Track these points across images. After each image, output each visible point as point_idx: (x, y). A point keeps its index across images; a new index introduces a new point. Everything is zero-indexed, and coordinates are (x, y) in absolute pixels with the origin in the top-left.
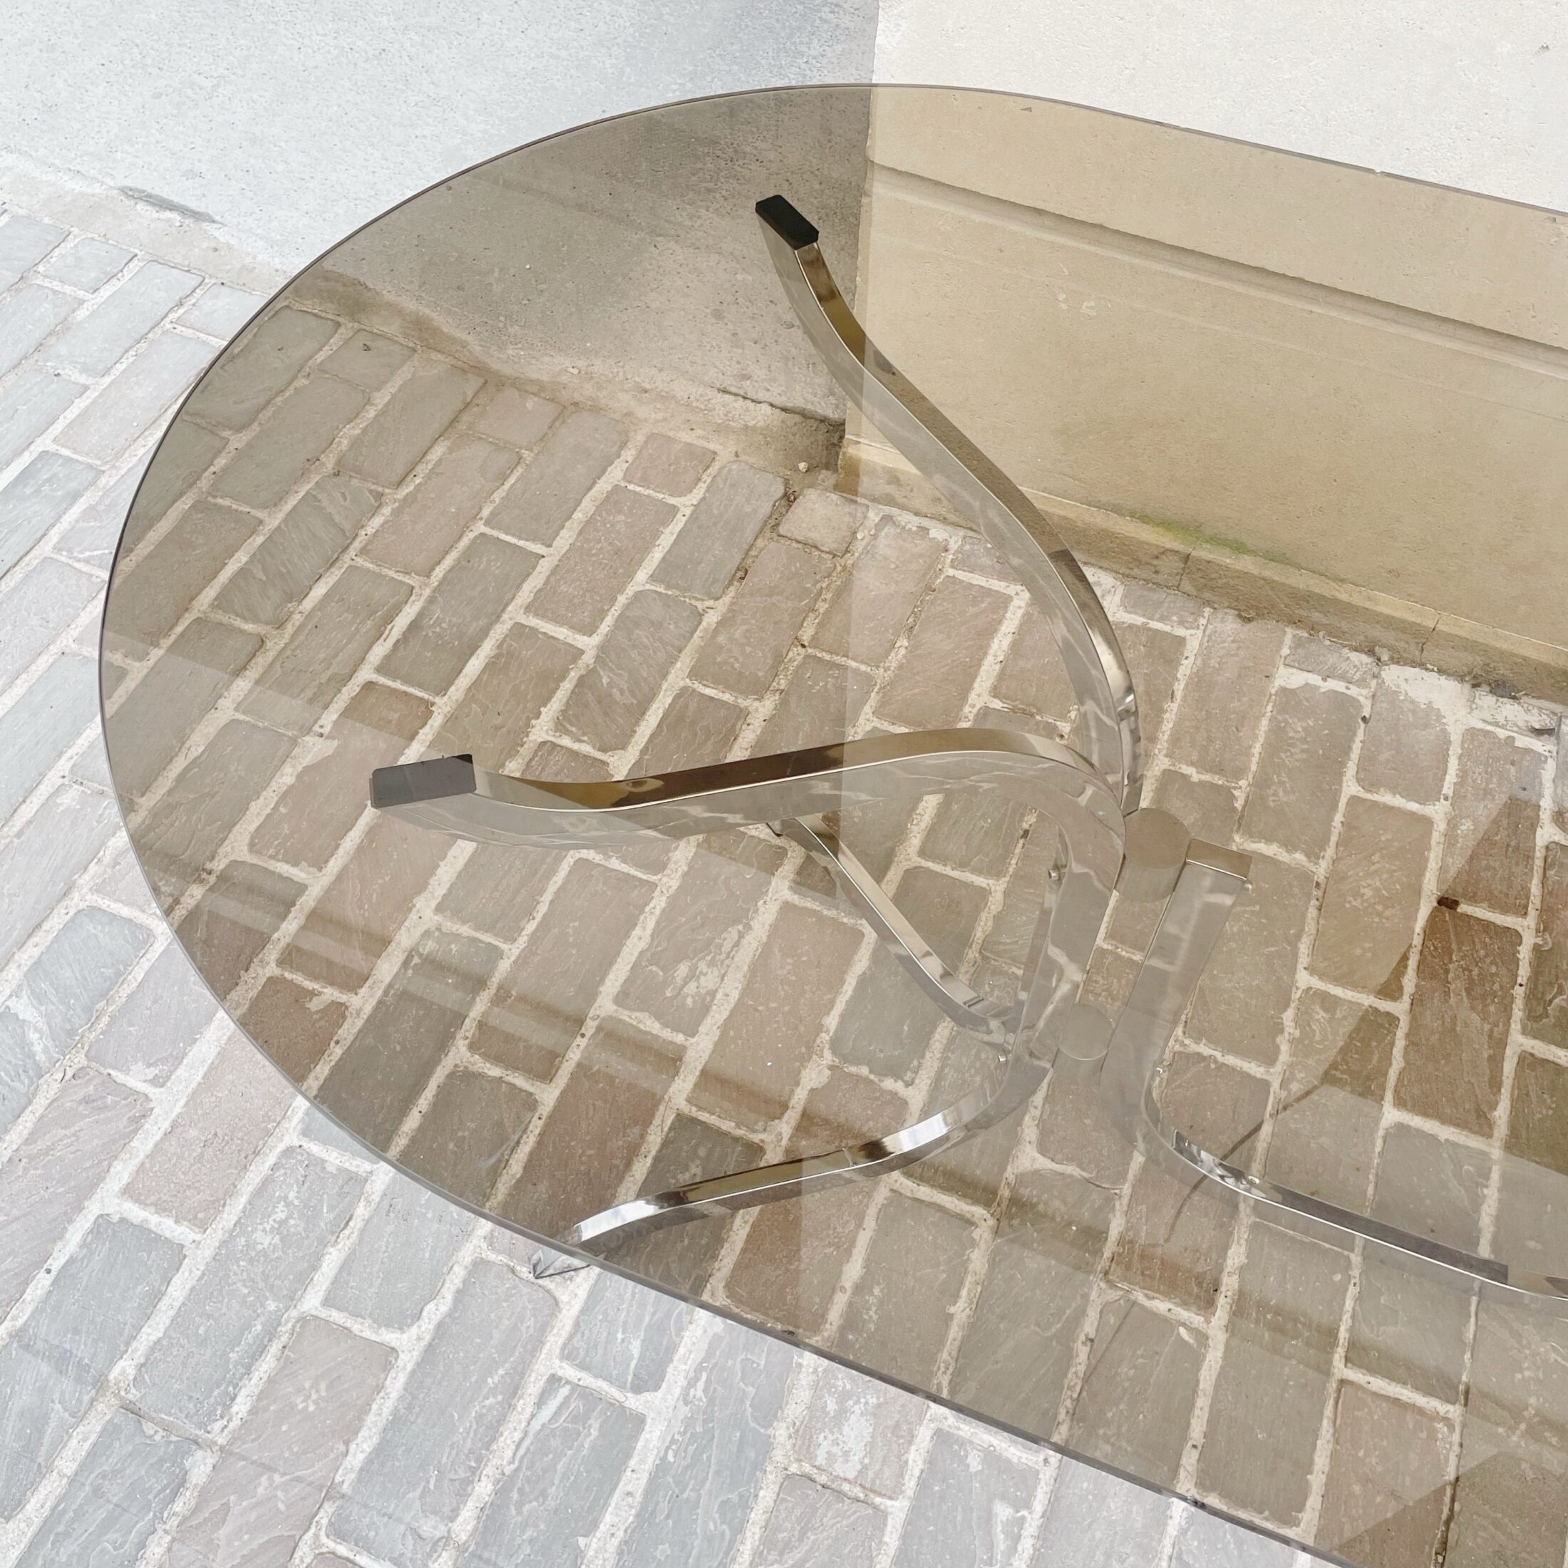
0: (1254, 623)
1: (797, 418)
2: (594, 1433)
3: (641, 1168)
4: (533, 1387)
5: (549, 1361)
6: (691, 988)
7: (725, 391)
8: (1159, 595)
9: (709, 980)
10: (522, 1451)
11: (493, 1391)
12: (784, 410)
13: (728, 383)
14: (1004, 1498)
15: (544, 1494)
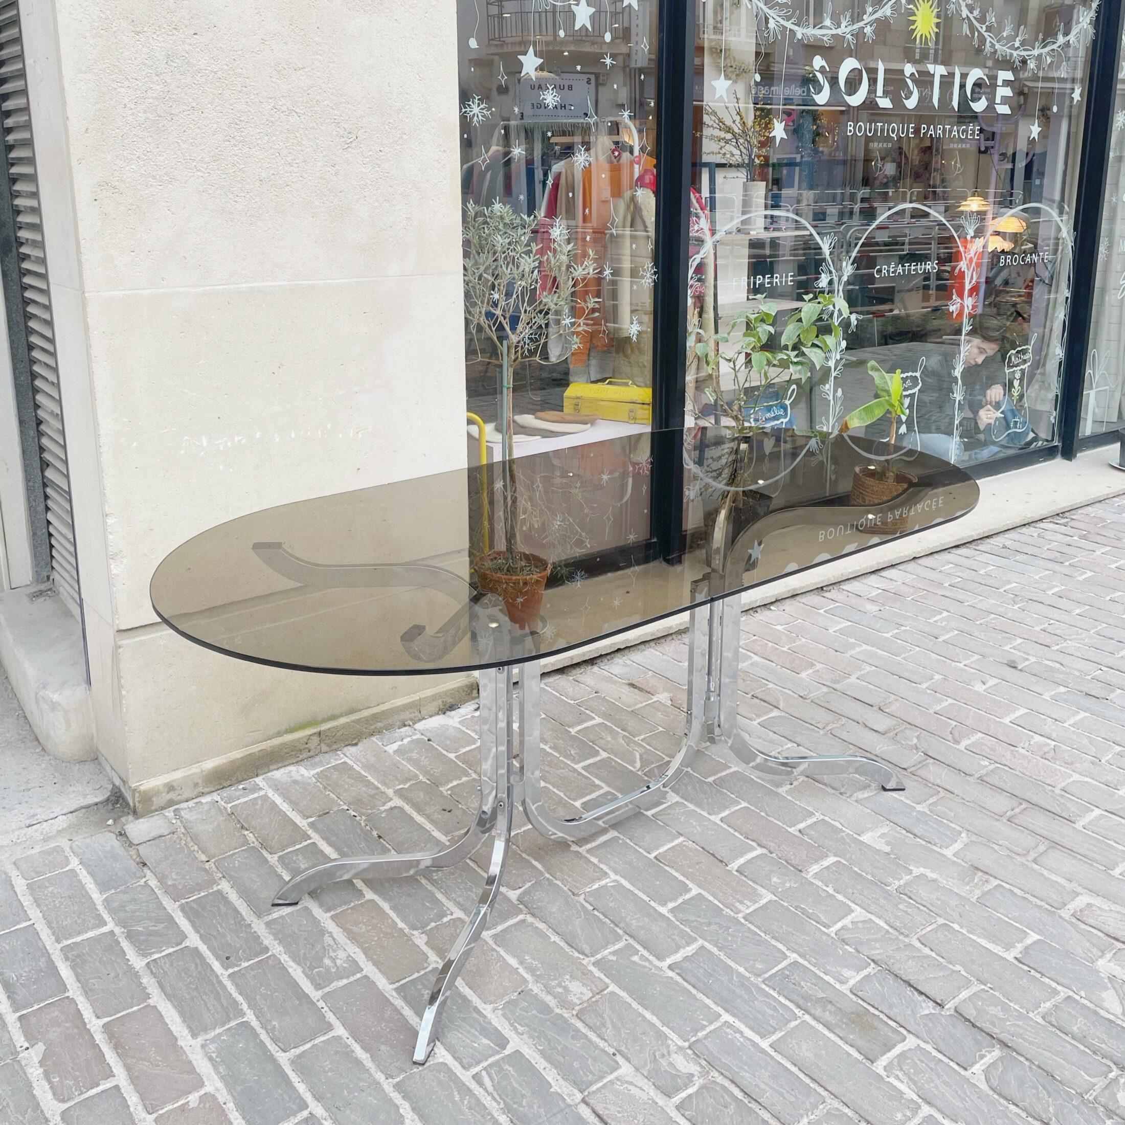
0: (360, 744)
1: (84, 810)
2: (511, 1069)
3: (407, 1012)
4: (473, 1085)
5: (466, 1077)
6: (339, 962)
7: (30, 826)
8: (317, 759)
9: (342, 955)
10: (498, 1098)
11: (462, 1100)
12: (71, 812)
13: (28, 822)
14: (631, 955)
15: (523, 1096)
